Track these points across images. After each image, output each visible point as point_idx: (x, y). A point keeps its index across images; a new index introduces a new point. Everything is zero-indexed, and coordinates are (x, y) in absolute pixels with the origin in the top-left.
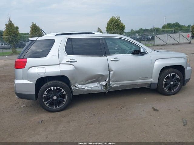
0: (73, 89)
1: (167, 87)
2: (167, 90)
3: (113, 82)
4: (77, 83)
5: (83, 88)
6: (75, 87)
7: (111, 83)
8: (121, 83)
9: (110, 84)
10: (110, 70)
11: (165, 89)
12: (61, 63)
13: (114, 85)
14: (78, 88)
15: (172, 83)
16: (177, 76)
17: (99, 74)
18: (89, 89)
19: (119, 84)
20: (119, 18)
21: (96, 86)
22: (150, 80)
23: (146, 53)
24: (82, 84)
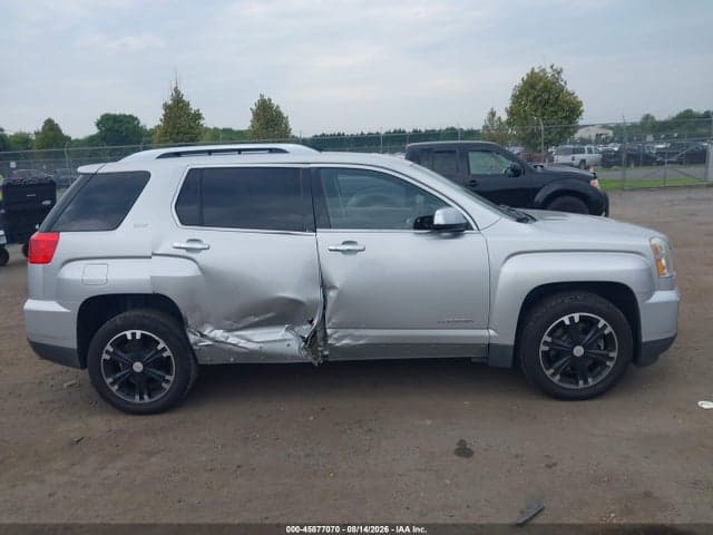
0: (196, 344)
1: (557, 365)
2: (558, 377)
3: (337, 327)
4: (207, 322)
5: (229, 341)
6: (202, 335)
7: (329, 331)
8: (367, 336)
9: (326, 336)
10: (325, 286)
11: (549, 372)
12: (157, 252)
13: (340, 338)
14: (211, 339)
15: (579, 351)
16: (600, 326)
17: (284, 298)
18: (250, 346)
19: (361, 337)
20: (559, 73)
21: (278, 338)
22: (484, 333)
23: (472, 229)
24: (229, 327)
